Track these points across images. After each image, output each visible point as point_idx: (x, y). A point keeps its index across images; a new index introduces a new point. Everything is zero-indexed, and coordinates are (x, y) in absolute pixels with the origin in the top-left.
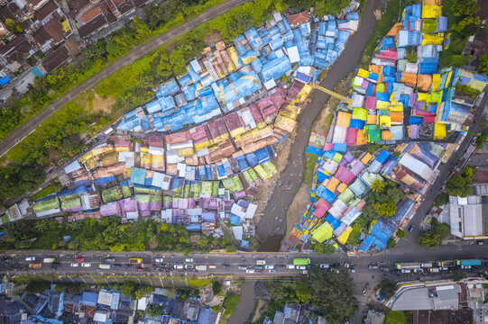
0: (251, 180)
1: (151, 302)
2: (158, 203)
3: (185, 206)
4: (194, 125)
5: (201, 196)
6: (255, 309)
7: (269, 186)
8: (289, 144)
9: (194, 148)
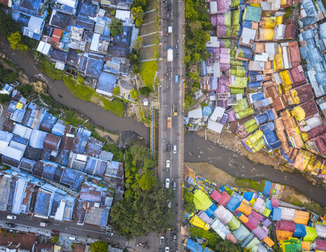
0: (246, 127)
1: (124, 24)
2: (225, 34)
3: (222, 61)
4: (305, 69)
5: (233, 77)
6: (108, 131)
7: (234, 145)
8: (273, 164)
9: (284, 70)
